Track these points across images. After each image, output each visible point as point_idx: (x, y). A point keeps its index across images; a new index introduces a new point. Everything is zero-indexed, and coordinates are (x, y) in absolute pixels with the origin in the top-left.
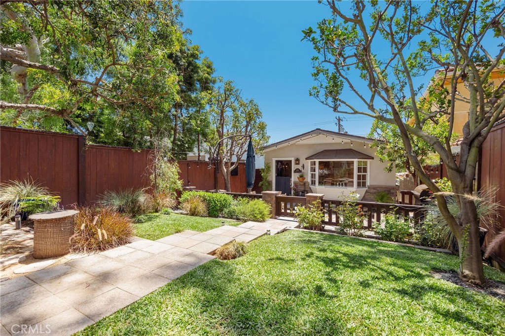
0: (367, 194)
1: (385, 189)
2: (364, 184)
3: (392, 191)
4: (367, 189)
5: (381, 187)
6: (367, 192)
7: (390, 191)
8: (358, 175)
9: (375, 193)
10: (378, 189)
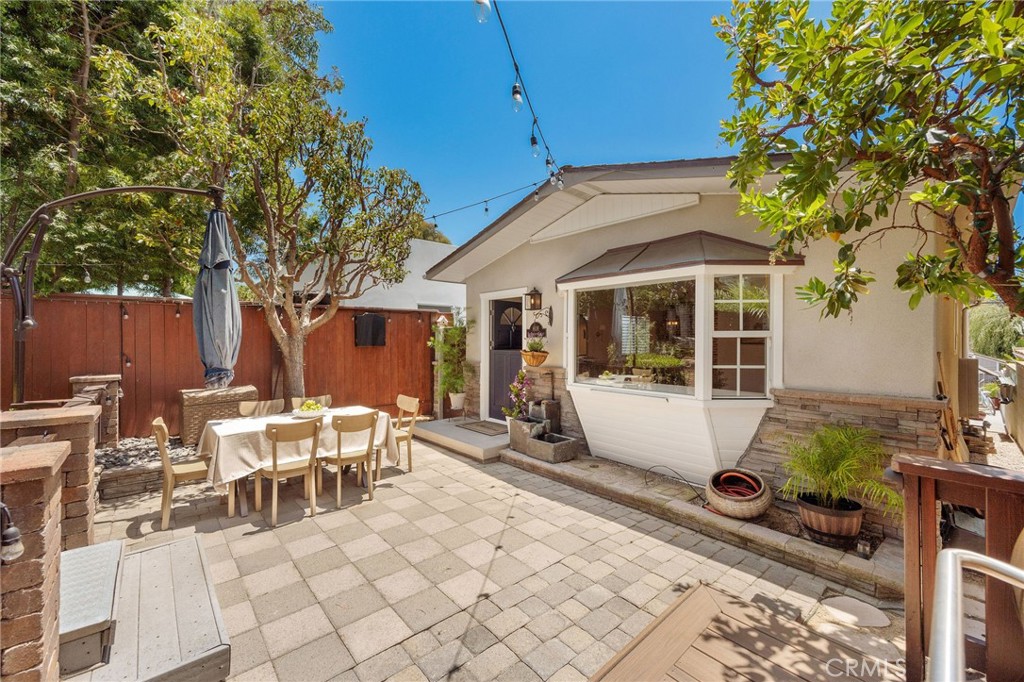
0: (771, 428)
1: (860, 412)
2: (755, 383)
3: (908, 425)
4: (770, 405)
5: (843, 400)
6: (768, 418)
7: (894, 423)
8: (715, 340)
9: (809, 427)
10: (825, 408)
